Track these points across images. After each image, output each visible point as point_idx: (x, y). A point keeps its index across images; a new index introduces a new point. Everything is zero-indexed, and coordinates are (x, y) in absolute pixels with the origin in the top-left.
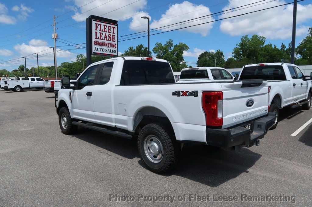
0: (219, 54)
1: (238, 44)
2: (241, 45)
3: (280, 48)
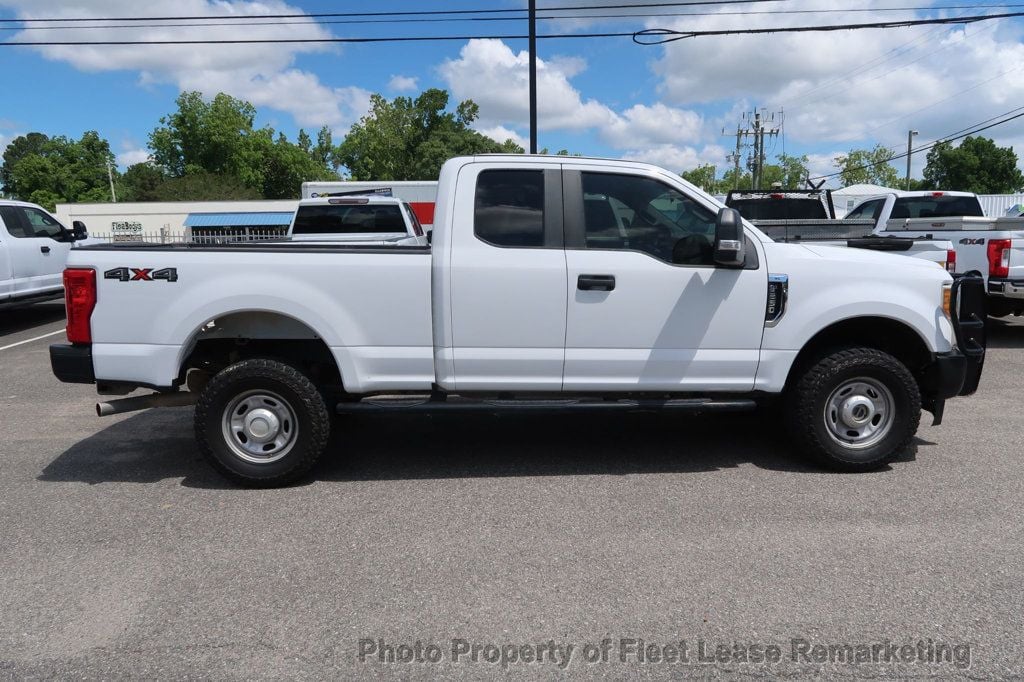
0: (95, 148)
1: (168, 120)
2: (181, 121)
3: (296, 143)
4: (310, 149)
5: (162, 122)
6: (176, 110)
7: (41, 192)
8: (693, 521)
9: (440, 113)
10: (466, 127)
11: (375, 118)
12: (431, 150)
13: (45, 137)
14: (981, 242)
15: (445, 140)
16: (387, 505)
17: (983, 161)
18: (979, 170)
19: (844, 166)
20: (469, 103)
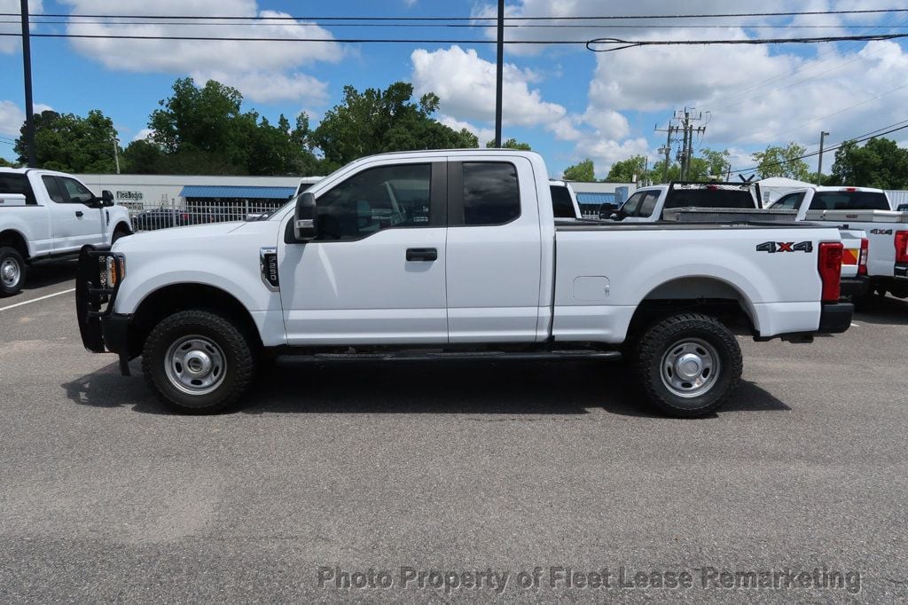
0: (100, 125)
1: (166, 102)
2: (176, 104)
3: (277, 126)
4: (290, 132)
5: (161, 103)
6: (172, 94)
7: (52, 163)
8: (655, 456)
9: (405, 103)
10: (428, 117)
11: (347, 106)
12: (397, 136)
13: (57, 114)
14: (889, 232)
15: (409, 127)
16: (399, 436)
17: (885, 160)
18: (880, 168)
19: (761, 160)
20: (431, 95)
